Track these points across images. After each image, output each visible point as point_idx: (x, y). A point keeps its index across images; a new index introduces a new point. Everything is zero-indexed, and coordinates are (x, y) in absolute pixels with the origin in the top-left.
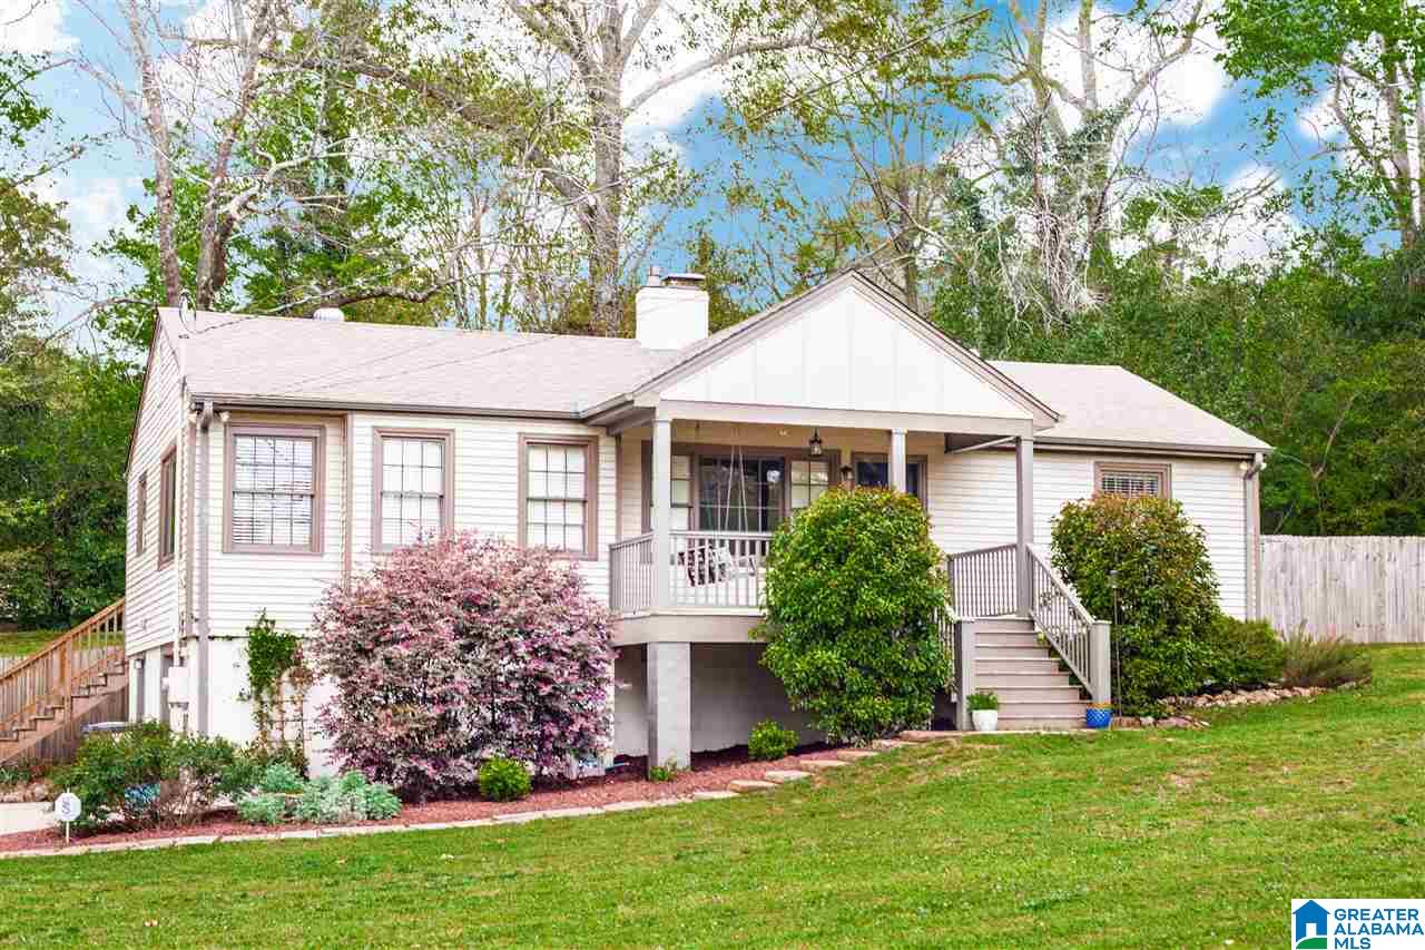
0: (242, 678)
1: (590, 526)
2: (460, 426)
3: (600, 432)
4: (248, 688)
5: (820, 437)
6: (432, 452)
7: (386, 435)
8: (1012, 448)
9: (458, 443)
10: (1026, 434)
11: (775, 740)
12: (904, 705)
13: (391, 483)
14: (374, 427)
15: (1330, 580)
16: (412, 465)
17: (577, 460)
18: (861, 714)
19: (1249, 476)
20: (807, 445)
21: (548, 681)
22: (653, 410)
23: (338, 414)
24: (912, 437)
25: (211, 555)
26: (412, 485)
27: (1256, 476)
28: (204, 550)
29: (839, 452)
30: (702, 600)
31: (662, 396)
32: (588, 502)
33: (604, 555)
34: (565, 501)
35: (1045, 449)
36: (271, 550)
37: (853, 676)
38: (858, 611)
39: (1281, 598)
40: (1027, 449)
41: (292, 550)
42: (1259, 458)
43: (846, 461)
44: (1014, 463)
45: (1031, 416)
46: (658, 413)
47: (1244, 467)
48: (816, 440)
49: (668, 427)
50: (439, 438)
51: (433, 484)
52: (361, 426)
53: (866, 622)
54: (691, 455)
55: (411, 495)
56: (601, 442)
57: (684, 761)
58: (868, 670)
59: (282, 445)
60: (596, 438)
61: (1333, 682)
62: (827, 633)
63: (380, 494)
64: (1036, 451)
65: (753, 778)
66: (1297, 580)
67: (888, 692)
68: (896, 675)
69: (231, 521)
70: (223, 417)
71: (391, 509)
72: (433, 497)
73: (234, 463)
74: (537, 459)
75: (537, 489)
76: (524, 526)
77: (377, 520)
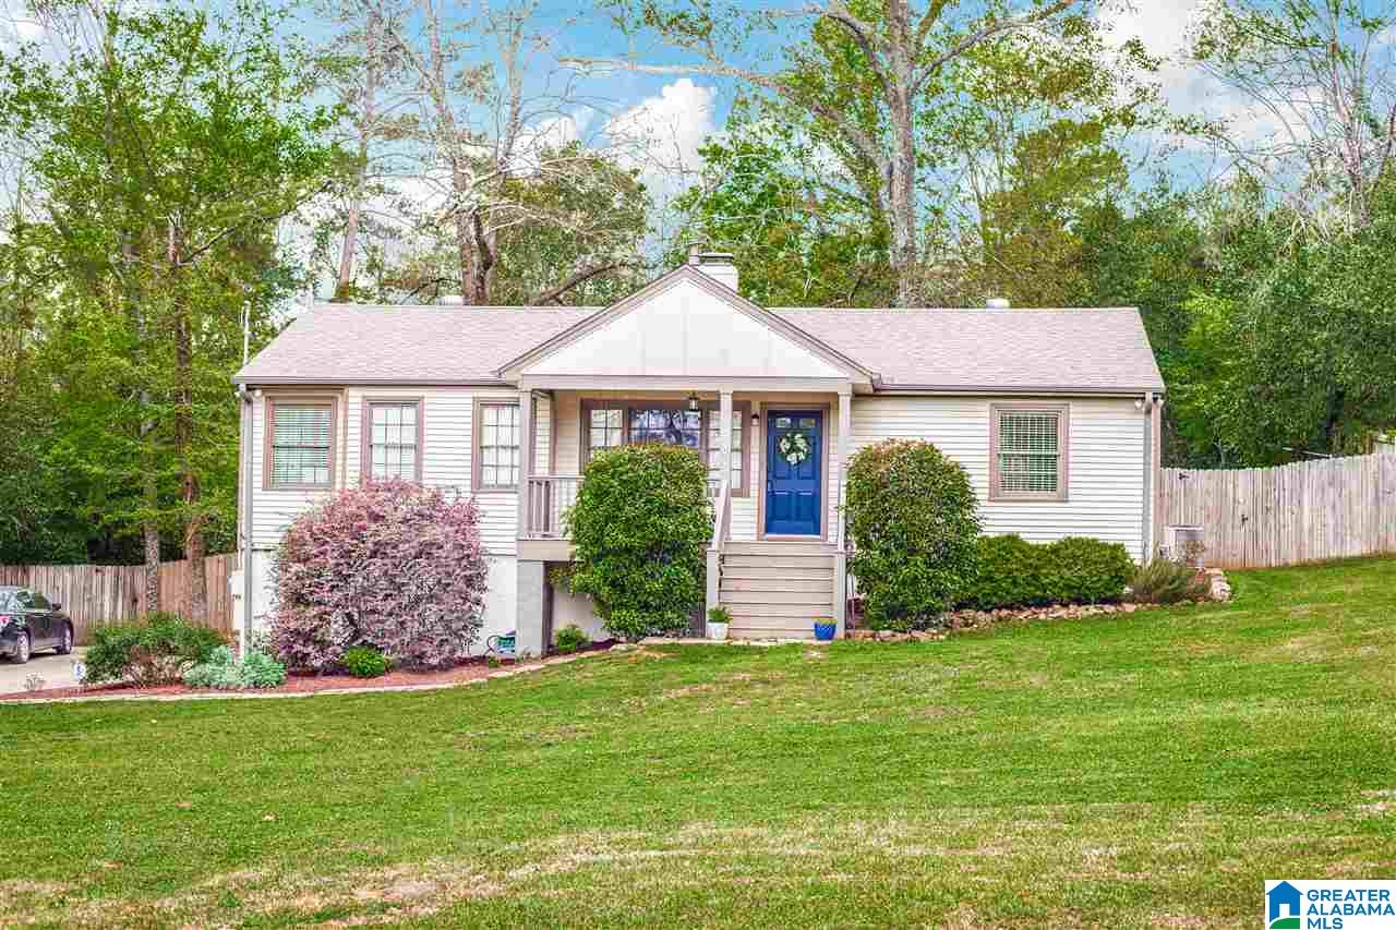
2: (429, 394)
6: (409, 414)
9: (425, 407)
13: (378, 436)
14: (364, 397)
16: (392, 423)
19: (1145, 411)
23: (339, 387)
25: (254, 491)
26: (394, 438)
27: (1154, 412)
28: (249, 488)
36: (301, 487)
41: (314, 487)
43: (756, 408)
47: (1138, 404)
50: (412, 403)
51: (409, 437)
52: (355, 396)
55: (394, 446)
59: (308, 413)
63: (369, 446)
69: (270, 466)
70: (258, 393)
71: (378, 455)
72: (409, 447)
73: (272, 426)
74: (490, 415)
75: (489, 438)
76: (478, 466)
77: (366, 464)
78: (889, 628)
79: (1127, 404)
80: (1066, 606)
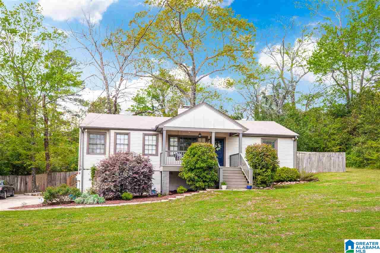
0: (90, 177)
1: (157, 150)
2: (131, 132)
3: (159, 133)
4: (91, 178)
5: (201, 133)
6: (126, 137)
7: (117, 134)
8: (238, 135)
9: (131, 135)
10: (241, 132)
11: (182, 190)
12: (207, 184)
13: (118, 142)
14: (115, 132)
15: (319, 160)
16: (122, 139)
17: (154, 138)
18: (198, 185)
19: (294, 141)
20: (198, 135)
21: (136, 178)
22: (162, 128)
23: (108, 129)
24: (216, 133)
25: (84, 155)
26: (122, 142)
27: (296, 141)
28: (83, 154)
29: (208, 136)
30: (178, 163)
31: (164, 126)
32: (157, 146)
33: (159, 155)
34: (148, 145)
35: (244, 135)
36: (97, 154)
37: (196, 178)
38: (197, 166)
39: (309, 164)
40: (241, 135)
41: (100, 154)
42: (296, 137)
44: (238, 138)
45: (241, 129)
46: (163, 129)
47: (293, 139)
48: (200, 134)
49: (165, 132)
50: (127, 134)
51: (126, 142)
52: (112, 132)
53: (198, 168)
54: (178, 137)
55: (122, 144)
56: (159, 135)
57: (168, 193)
58: (199, 177)
59: (98, 136)
60: (158, 134)
61: (310, 180)
62: (191, 170)
63: (116, 144)
64: (243, 136)
65: (181, 196)
66: (312, 160)
67: (204, 182)
68: (205, 178)
69: (88, 149)
70: (86, 130)
71: (118, 146)
72: (126, 144)
73: (89, 139)
74: (147, 138)
75: (146, 143)
76: (144, 150)
77: (115, 149)
78: (262, 186)
79: (291, 139)
80: (287, 182)
